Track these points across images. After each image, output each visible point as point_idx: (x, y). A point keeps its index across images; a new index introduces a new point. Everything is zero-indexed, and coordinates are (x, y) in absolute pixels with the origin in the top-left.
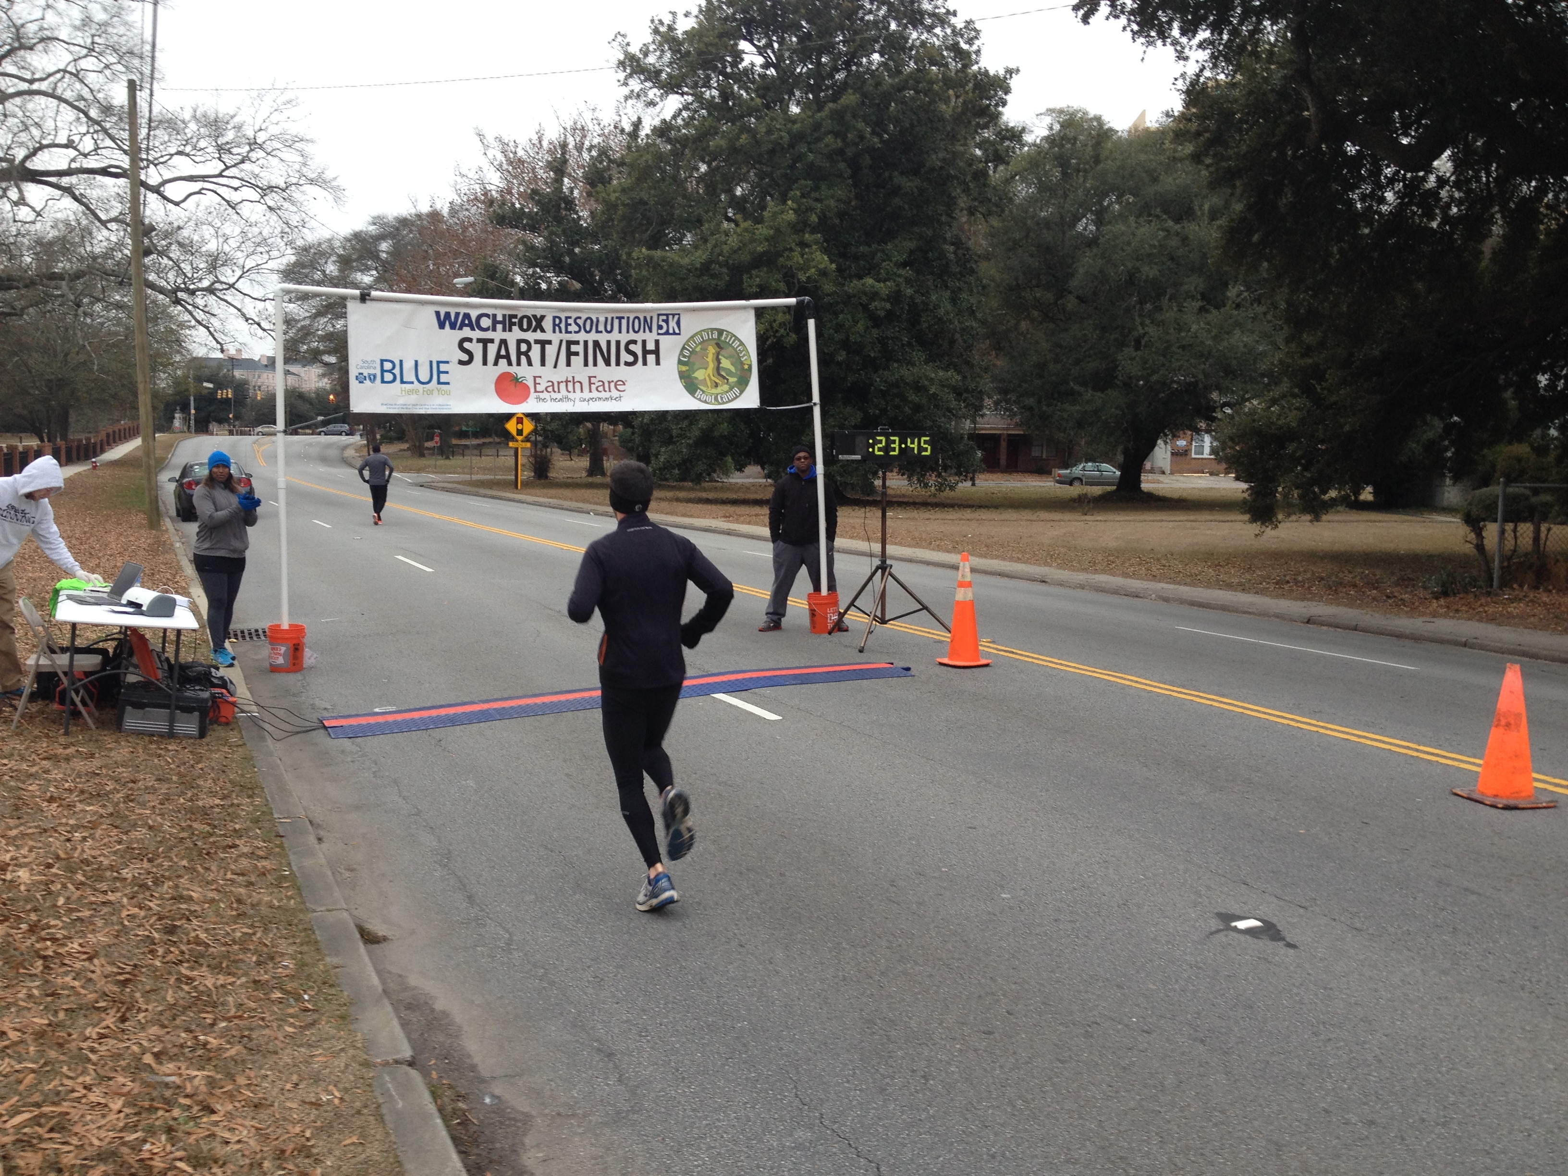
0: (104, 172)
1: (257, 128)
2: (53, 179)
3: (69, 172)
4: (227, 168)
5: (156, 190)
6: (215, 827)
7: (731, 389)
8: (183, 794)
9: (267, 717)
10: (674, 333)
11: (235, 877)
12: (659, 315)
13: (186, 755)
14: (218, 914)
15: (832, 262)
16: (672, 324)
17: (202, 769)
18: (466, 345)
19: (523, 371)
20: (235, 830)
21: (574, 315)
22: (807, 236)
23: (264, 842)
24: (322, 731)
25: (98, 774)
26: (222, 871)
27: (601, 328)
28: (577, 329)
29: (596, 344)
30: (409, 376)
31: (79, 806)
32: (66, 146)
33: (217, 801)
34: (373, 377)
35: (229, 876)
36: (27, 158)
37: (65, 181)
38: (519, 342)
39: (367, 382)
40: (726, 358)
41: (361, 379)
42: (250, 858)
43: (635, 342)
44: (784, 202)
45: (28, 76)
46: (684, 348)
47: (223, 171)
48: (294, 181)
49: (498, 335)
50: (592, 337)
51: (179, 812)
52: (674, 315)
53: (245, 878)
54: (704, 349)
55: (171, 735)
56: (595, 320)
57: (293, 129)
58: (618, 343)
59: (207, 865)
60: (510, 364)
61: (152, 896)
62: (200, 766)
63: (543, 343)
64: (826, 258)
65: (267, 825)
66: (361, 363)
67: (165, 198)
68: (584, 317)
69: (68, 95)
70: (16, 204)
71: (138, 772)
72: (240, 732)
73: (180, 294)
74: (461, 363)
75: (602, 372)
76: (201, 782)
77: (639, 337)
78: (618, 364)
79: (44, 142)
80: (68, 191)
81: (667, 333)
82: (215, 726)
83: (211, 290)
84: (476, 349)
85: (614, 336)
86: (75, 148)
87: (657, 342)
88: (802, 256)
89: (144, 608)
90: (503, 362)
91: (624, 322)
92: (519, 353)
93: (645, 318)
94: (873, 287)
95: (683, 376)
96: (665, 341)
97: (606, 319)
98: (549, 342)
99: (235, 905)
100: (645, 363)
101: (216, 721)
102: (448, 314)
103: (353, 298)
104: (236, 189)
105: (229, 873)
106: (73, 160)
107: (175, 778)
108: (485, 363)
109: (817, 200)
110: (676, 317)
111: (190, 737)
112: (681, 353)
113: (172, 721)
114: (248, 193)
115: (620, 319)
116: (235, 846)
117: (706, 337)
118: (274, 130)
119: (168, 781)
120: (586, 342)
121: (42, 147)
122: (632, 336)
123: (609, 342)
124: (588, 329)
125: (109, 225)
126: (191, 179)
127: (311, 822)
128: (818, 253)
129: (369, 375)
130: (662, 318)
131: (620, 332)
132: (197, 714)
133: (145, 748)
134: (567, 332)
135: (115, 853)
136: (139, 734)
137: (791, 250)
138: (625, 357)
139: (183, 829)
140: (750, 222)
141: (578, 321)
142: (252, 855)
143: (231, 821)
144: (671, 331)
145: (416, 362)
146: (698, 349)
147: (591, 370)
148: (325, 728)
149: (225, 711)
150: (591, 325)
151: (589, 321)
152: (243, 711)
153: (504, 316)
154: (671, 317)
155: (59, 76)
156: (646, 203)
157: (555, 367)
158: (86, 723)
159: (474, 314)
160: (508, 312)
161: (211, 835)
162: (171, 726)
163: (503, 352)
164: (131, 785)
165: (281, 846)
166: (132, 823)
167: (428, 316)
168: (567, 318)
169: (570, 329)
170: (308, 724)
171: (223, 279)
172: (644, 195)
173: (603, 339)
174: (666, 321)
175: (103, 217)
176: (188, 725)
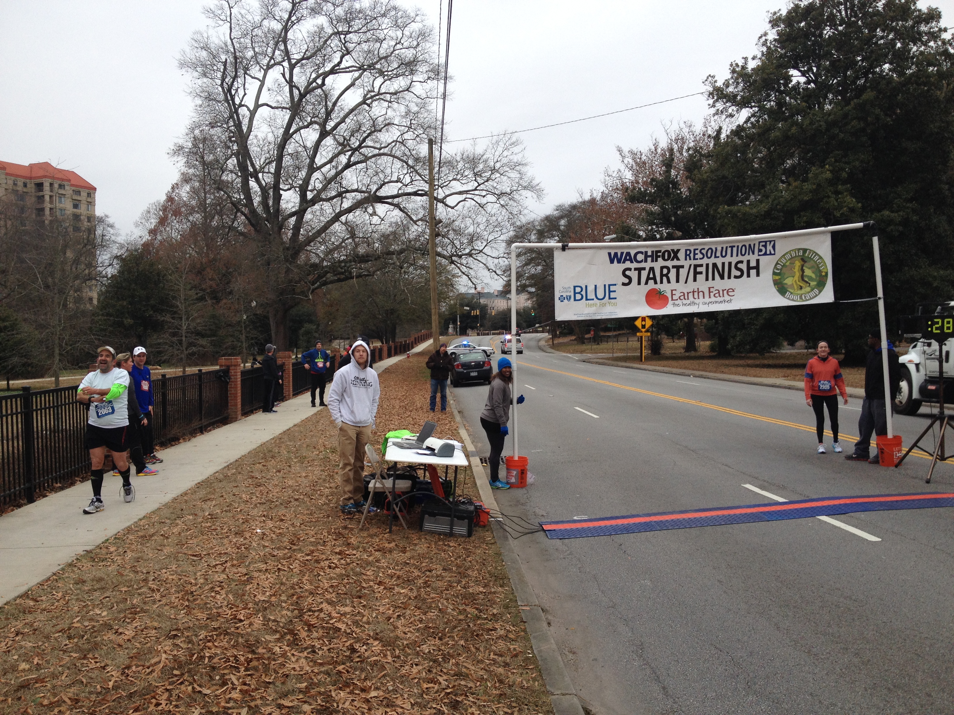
0: (415, 194)
1: (495, 160)
2: (390, 200)
3: (398, 196)
4: (479, 185)
5: (442, 201)
6: (481, 611)
7: (812, 290)
8: (459, 582)
9: (508, 522)
10: (771, 254)
11: (496, 657)
12: (760, 242)
13: (460, 550)
14: (486, 692)
15: (858, 203)
16: (769, 248)
17: (470, 562)
18: (627, 273)
19: (665, 287)
20: (494, 615)
21: (700, 248)
22: (840, 186)
23: (513, 626)
24: (542, 533)
25: (408, 564)
26: (488, 651)
27: (718, 254)
28: (702, 256)
29: (715, 265)
30: (591, 295)
31: (397, 589)
32: (397, 182)
33: (481, 589)
34: (568, 298)
35: (492, 656)
36: (377, 190)
37: (396, 201)
38: (662, 268)
39: (566, 301)
40: (809, 268)
41: (562, 299)
42: (505, 640)
43: (742, 262)
44: (823, 167)
45: (379, 147)
46: (777, 263)
47: (477, 187)
48: (515, 188)
49: (648, 265)
50: (711, 261)
51: (457, 597)
52: (770, 242)
53: (503, 658)
54: (792, 263)
55: (451, 535)
56: (714, 250)
57: (515, 158)
58: (730, 264)
59: (477, 646)
60: (656, 283)
61: (441, 671)
62: (469, 559)
63: (678, 268)
64: (854, 200)
65: (513, 610)
66: (562, 290)
67: (446, 205)
68: (707, 248)
69: (398, 154)
70: (371, 215)
71: (432, 563)
72: (492, 533)
73: (454, 258)
74: (624, 284)
75: (718, 284)
76: (470, 572)
77: (745, 259)
78: (729, 277)
79: (386, 181)
80: (397, 206)
81: (765, 254)
82: (477, 528)
83: (470, 255)
84: (634, 275)
85: (727, 259)
86: (401, 182)
87: (758, 261)
88: (837, 200)
89: (436, 452)
90: (651, 282)
91: (735, 249)
92: (662, 275)
93: (750, 245)
94: (889, 216)
95: (776, 283)
96: (764, 260)
97: (722, 248)
98: (682, 267)
99: (497, 685)
100: (749, 276)
101: (477, 525)
102: (616, 254)
103: (557, 248)
104: (484, 196)
105: (492, 654)
106: (400, 189)
107: (454, 569)
108: (639, 283)
109: (846, 163)
110: (772, 243)
111: (462, 536)
112: (775, 267)
113: (452, 525)
114: (491, 198)
115: (732, 247)
116: (495, 629)
117: (794, 255)
118: (505, 161)
119: (450, 570)
120: (707, 265)
121: (384, 184)
122: (740, 258)
123: (723, 264)
124: (709, 256)
125: (418, 223)
126: (460, 193)
127: (542, 610)
128: (848, 197)
129: (567, 296)
130: (761, 244)
131: (732, 256)
132: (466, 521)
133: (436, 543)
134: (694, 259)
135: (418, 630)
136: (432, 533)
137: (829, 197)
138: (735, 272)
139: (460, 613)
140: (799, 182)
141: (703, 251)
142: (505, 638)
143: (491, 606)
144: (768, 252)
145: (596, 286)
146: (788, 264)
147: (710, 283)
148: (544, 531)
149: (483, 517)
150: (712, 252)
151: (710, 251)
152: (492, 517)
153: (652, 252)
154: (768, 243)
155: (393, 144)
156: (727, 178)
157: (686, 282)
158: (401, 525)
159: (633, 253)
160: (655, 249)
161: (479, 618)
162: (451, 529)
163: (651, 276)
164: (428, 573)
165: (525, 631)
166: (428, 605)
167: (604, 256)
168: (695, 250)
169: (697, 257)
170: (533, 527)
171: (476, 248)
172: (726, 173)
173: (719, 262)
174: (765, 246)
175: (415, 219)
176: (461, 529)
